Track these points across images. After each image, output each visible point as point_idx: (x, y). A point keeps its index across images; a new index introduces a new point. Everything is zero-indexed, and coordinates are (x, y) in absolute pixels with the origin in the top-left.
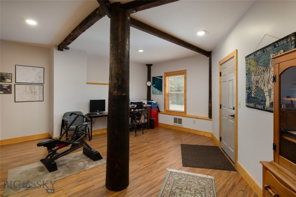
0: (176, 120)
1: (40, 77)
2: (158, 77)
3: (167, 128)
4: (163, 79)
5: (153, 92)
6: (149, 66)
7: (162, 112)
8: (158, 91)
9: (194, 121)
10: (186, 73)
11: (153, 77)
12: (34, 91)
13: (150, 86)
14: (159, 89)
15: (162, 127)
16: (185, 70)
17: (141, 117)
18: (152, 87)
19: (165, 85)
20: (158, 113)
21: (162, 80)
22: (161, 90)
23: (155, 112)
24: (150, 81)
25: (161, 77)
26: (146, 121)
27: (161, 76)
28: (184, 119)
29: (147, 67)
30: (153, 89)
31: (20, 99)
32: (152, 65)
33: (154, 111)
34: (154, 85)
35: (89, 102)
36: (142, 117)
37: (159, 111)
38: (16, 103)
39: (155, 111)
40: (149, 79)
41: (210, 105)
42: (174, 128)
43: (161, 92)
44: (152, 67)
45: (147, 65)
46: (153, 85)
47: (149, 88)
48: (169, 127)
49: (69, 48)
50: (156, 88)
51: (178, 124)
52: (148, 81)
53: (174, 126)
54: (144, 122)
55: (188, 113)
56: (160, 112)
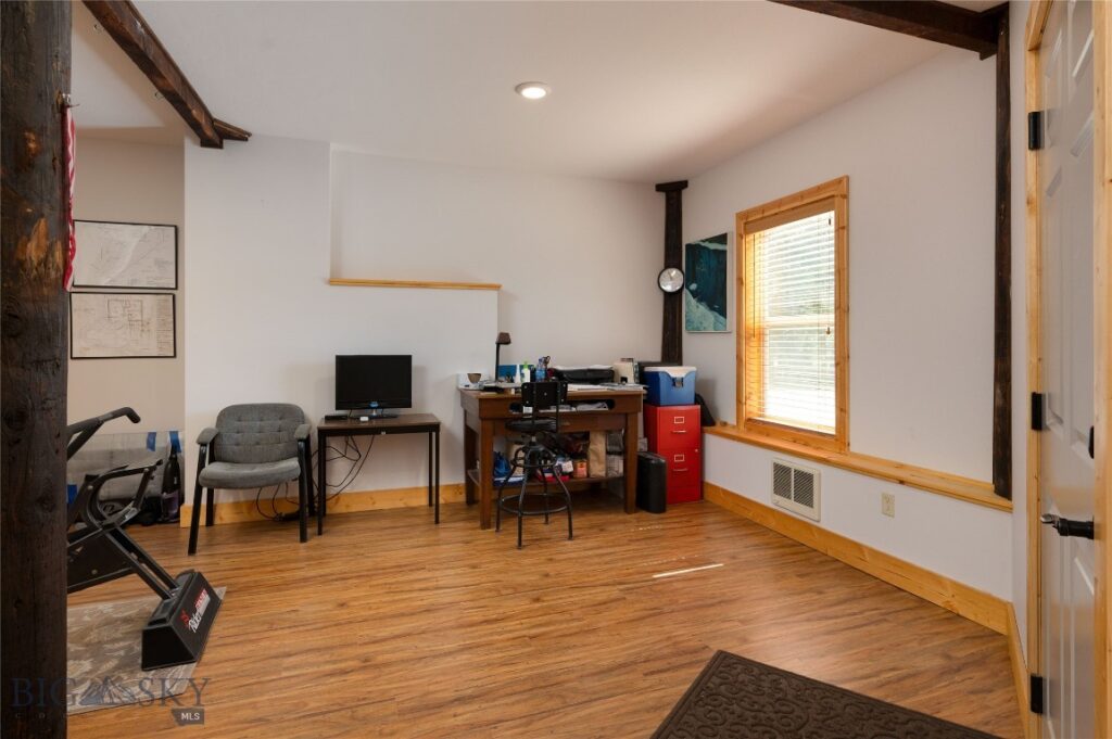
0: (783, 479)
1: (160, 263)
2: (707, 244)
3: (742, 517)
4: (730, 248)
5: (687, 321)
6: (673, 193)
7: (725, 424)
8: (711, 316)
9: (888, 500)
10: (845, 197)
11: (688, 246)
12: (139, 318)
13: (679, 292)
14: (712, 308)
15: (719, 510)
16: (840, 181)
17: (587, 446)
18: (687, 297)
19: (740, 281)
20: (702, 433)
21: (724, 253)
22: (723, 312)
23: (680, 427)
24: (679, 267)
25: (722, 239)
26: (618, 466)
27: (724, 232)
28: (828, 481)
29: (662, 197)
30: (687, 304)
31: (88, 349)
32: (684, 184)
33: (677, 416)
34: (693, 286)
35: (333, 361)
36: (591, 447)
37: (707, 419)
38: (77, 361)
39: (679, 421)
40: (671, 260)
41: (1000, 402)
42: (772, 524)
43: (722, 318)
44: (686, 195)
45: (660, 188)
46: (688, 288)
47: (672, 301)
48: (750, 515)
49: (249, 135)
50: (700, 301)
51: (790, 506)
52: (668, 266)
53: (772, 511)
54: (603, 474)
55: (859, 444)
56: (718, 428)
